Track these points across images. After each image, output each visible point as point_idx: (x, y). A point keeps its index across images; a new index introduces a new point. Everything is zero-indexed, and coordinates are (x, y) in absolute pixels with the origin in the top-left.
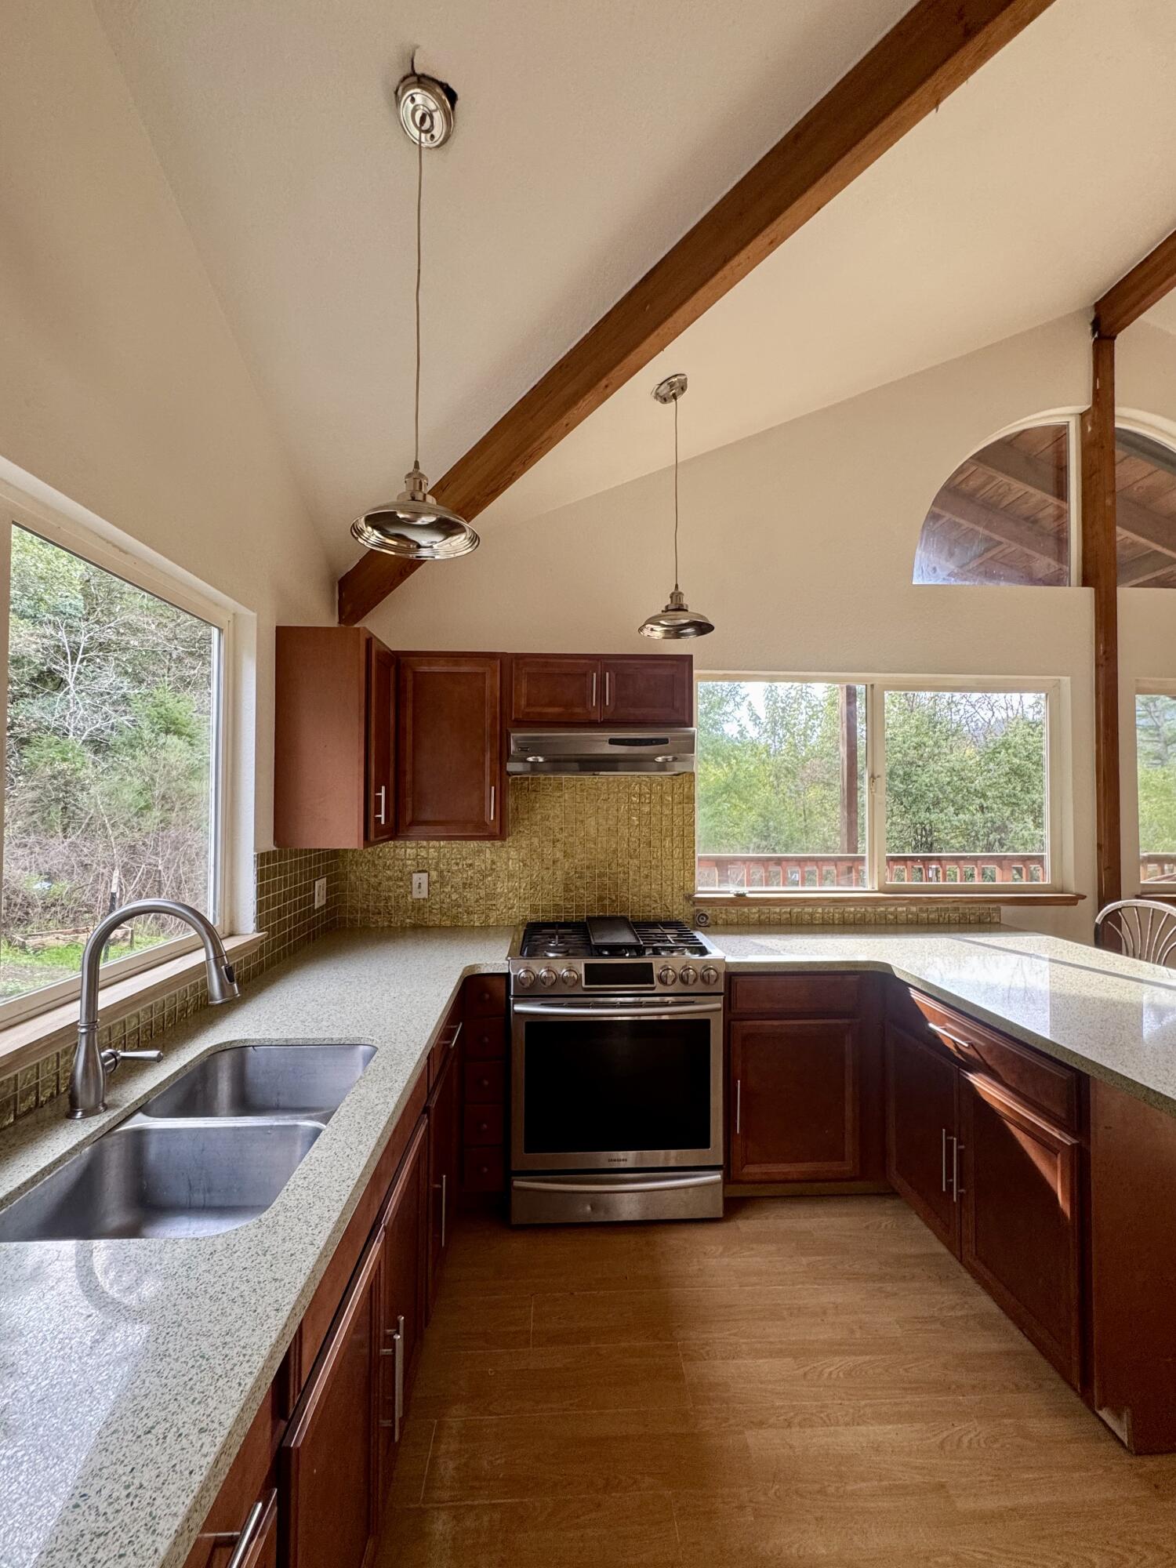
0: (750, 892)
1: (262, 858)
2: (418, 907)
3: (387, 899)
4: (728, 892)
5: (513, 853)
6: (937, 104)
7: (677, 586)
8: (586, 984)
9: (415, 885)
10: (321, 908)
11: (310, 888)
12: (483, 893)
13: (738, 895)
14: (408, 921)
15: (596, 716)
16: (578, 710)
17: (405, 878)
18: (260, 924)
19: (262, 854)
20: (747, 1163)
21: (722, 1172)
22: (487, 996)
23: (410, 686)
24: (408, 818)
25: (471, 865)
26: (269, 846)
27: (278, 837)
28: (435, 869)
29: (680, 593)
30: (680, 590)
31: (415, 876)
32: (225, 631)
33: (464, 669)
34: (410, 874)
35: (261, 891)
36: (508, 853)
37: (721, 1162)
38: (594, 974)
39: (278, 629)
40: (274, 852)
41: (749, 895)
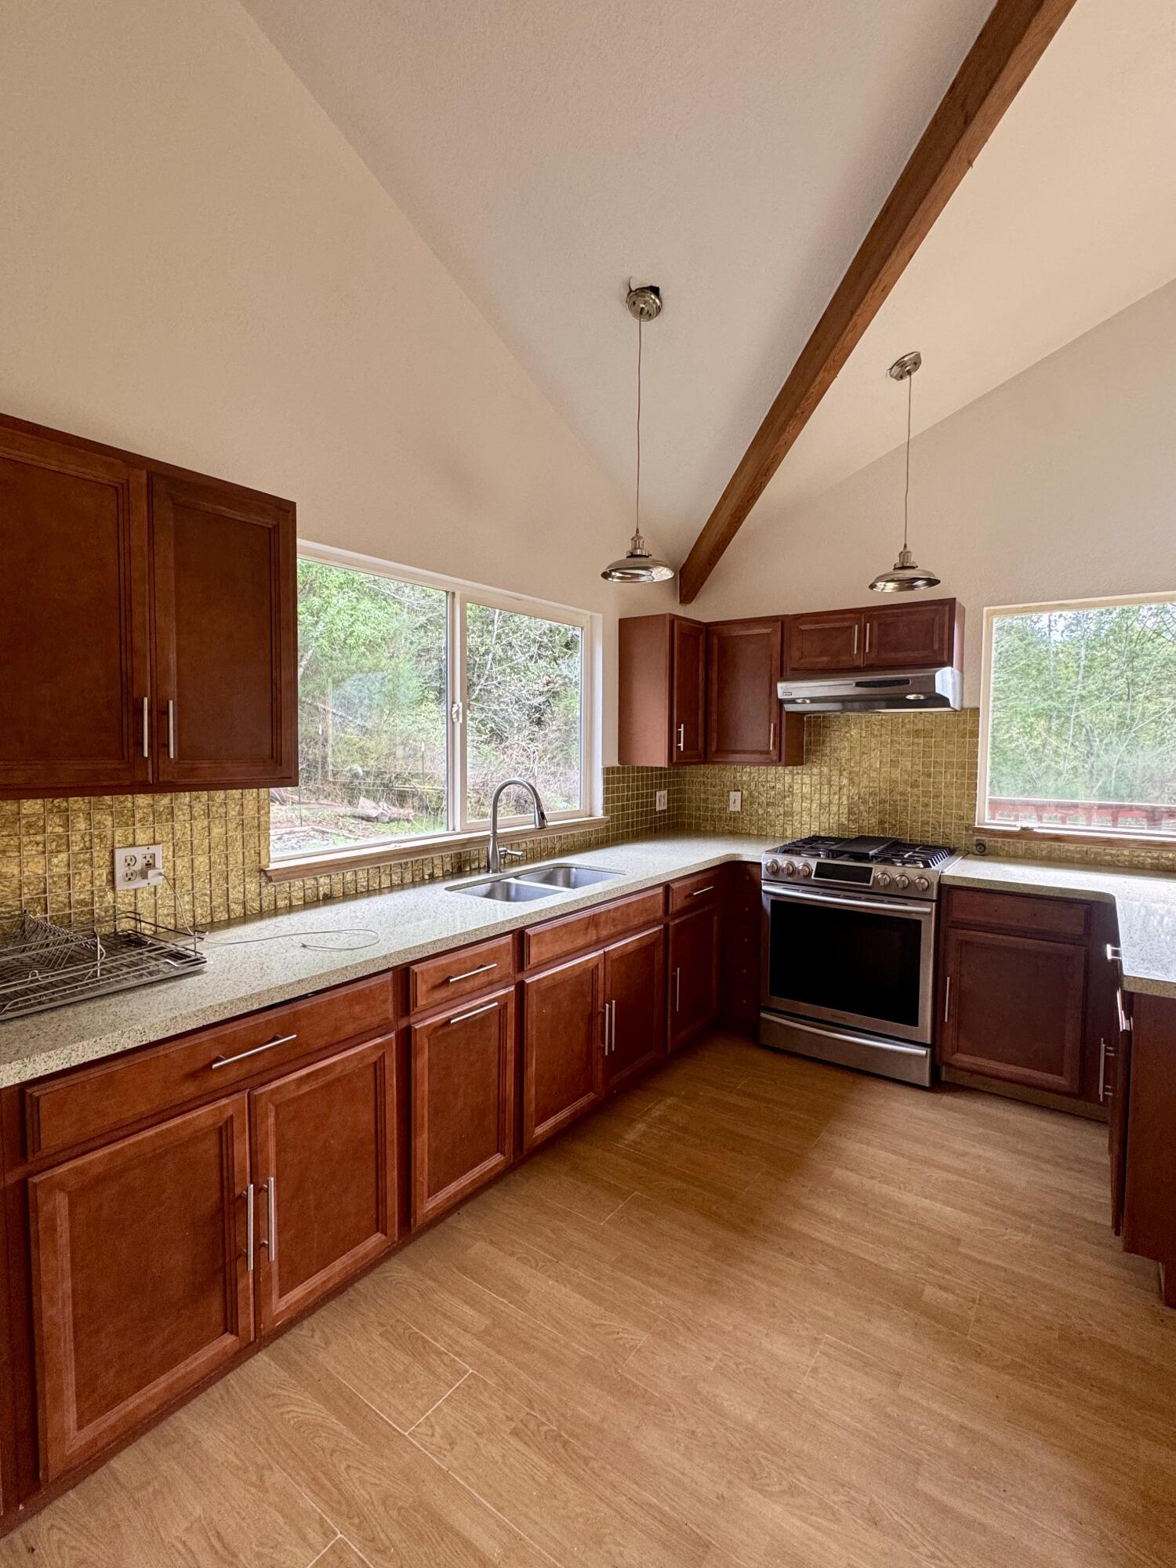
0: (1039, 828)
1: (608, 771)
2: (735, 818)
3: (713, 810)
4: (1015, 826)
5: (807, 780)
6: (970, 163)
7: (905, 546)
8: (815, 876)
9: (731, 801)
10: (660, 812)
11: (653, 795)
12: (782, 811)
13: (1023, 829)
14: (727, 828)
15: (860, 662)
16: (844, 658)
17: (724, 796)
18: (606, 811)
19: (608, 768)
20: (958, 1051)
21: (929, 1050)
22: (748, 878)
23: (716, 647)
24: (714, 748)
25: (773, 787)
26: (615, 763)
27: (621, 759)
28: (747, 790)
29: (909, 552)
30: (908, 549)
31: (732, 794)
32: (585, 629)
33: (755, 631)
34: (728, 792)
35: (606, 790)
36: (802, 779)
37: (929, 1041)
38: (822, 871)
39: (621, 621)
40: (618, 768)
41: (1035, 830)
